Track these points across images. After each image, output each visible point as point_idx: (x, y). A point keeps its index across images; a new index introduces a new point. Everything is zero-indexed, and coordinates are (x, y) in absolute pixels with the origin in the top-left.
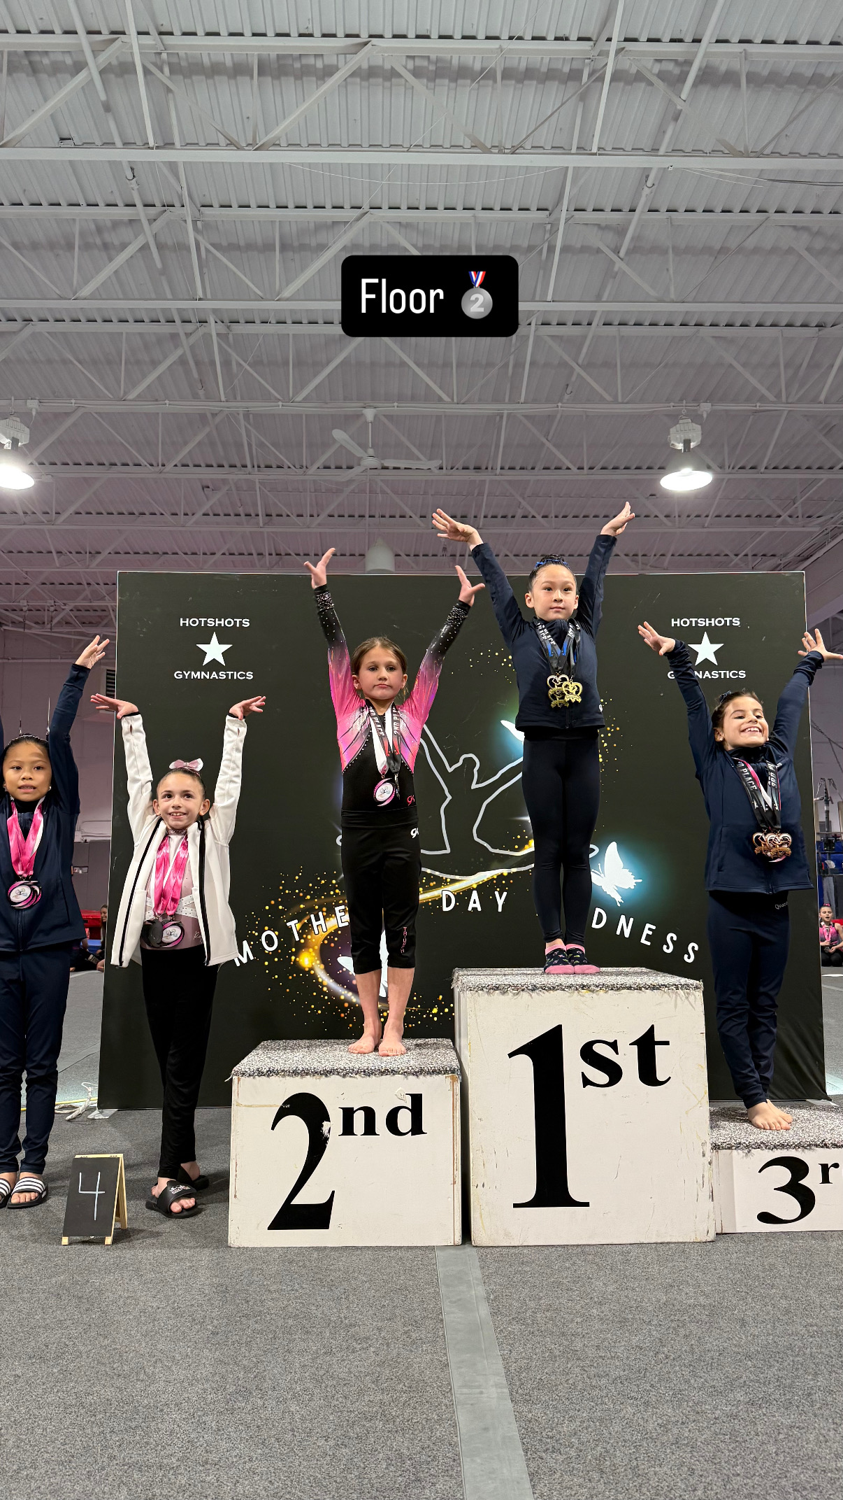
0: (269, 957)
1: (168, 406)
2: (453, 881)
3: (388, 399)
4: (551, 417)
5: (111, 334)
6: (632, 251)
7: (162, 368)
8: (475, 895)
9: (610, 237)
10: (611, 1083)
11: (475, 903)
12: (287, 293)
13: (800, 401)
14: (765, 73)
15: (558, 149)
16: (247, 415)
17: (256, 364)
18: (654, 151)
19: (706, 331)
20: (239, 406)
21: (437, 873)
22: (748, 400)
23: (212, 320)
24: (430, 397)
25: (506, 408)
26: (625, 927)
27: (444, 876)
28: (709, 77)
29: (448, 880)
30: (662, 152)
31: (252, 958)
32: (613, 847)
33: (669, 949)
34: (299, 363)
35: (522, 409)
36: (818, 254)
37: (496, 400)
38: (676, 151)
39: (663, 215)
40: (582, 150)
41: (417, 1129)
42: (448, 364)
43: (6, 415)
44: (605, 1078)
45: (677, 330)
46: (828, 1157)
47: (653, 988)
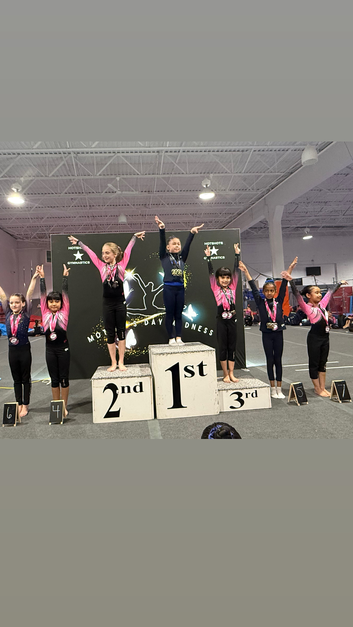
0: (98, 339)
1: (61, 178)
2: (147, 317)
3: (123, 174)
4: (169, 179)
5: (43, 158)
7: (58, 167)
8: (153, 320)
10: (192, 376)
11: (153, 323)
13: (237, 172)
16: (83, 180)
17: (85, 165)
19: (211, 153)
20: (81, 178)
21: (143, 315)
22: (223, 173)
23: (72, 153)
24: (135, 173)
26: (194, 327)
27: (145, 316)
29: (146, 317)
31: (94, 340)
32: (190, 305)
33: (205, 332)
34: (97, 164)
35: (161, 176)
37: (153, 174)
42: (139, 164)
43: (14, 182)
44: (190, 375)
45: (203, 153)
46: (248, 391)
47: (203, 351)
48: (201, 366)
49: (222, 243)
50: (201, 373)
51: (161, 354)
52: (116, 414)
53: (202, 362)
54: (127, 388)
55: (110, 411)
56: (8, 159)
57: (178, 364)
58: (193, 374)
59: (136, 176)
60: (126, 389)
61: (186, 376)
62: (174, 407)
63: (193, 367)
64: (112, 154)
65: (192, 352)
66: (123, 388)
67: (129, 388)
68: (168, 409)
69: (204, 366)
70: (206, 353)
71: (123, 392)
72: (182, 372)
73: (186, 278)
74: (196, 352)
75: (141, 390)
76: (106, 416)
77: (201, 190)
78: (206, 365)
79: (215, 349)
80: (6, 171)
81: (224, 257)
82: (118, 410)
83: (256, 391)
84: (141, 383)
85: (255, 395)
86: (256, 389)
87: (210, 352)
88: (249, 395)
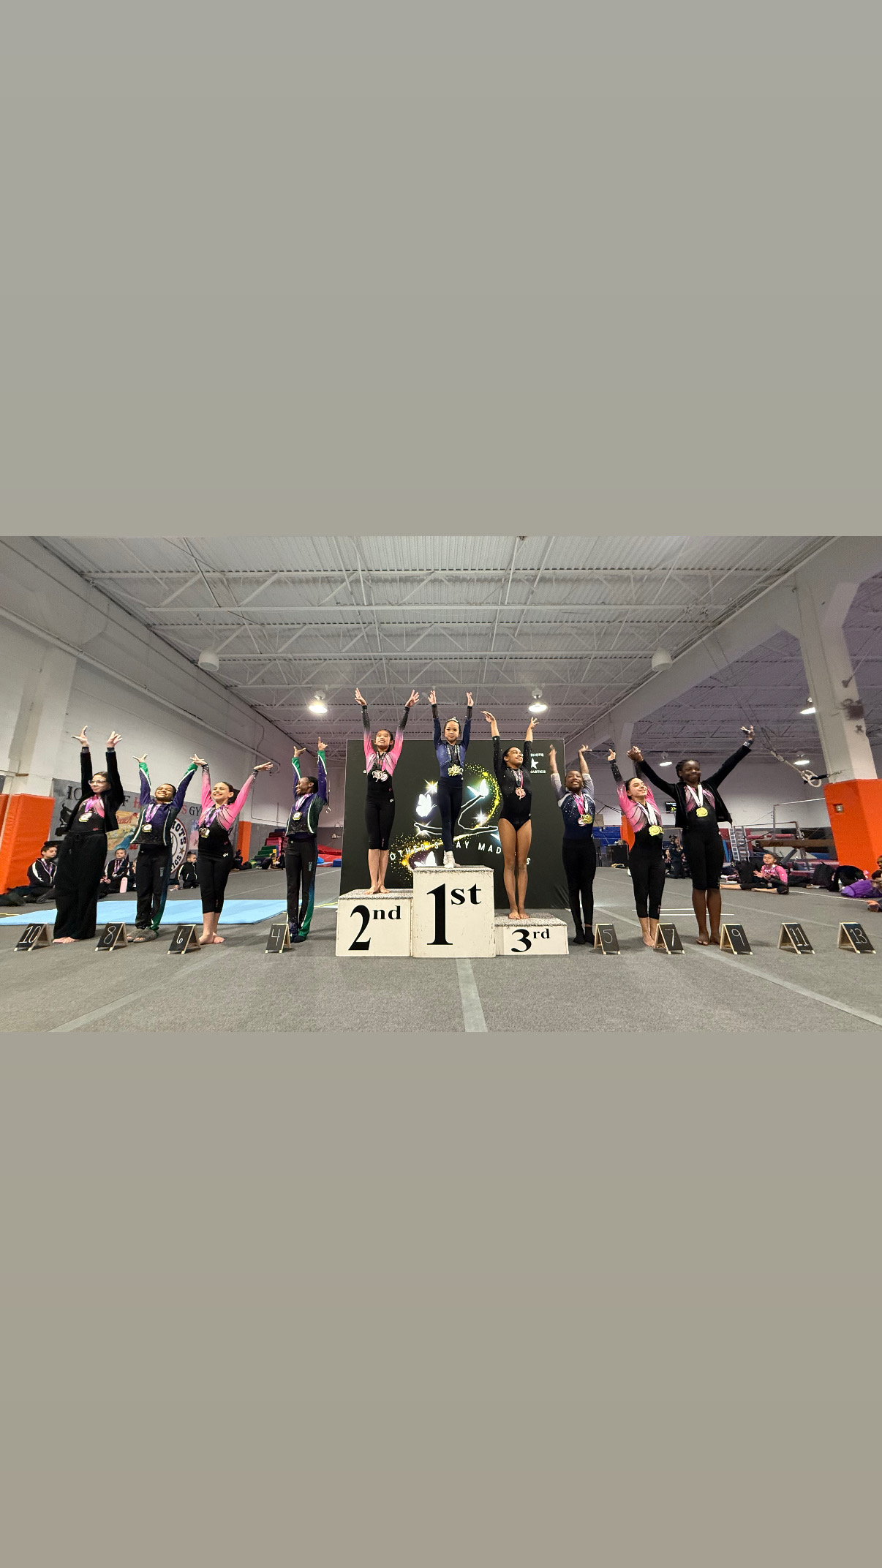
1: (369, 686)
3: (440, 682)
4: (493, 688)
6: (519, 635)
7: (367, 674)
9: (512, 631)
10: (462, 903)
12: (408, 650)
13: (575, 682)
14: (561, 578)
15: (496, 604)
16: (394, 689)
17: (398, 672)
18: (525, 604)
19: (543, 660)
20: (392, 686)
22: (558, 682)
23: (384, 658)
24: (453, 682)
25: (478, 685)
28: (543, 580)
30: (528, 604)
34: (411, 672)
35: (483, 685)
36: (579, 635)
37: (475, 683)
38: (532, 604)
39: (529, 624)
40: (503, 604)
41: (398, 917)
43: (318, 689)
44: (459, 902)
45: (533, 660)
46: (536, 929)
47: (476, 871)
48: (473, 891)
49: (542, 755)
50: (474, 900)
51: (423, 871)
52: (365, 946)
53: (475, 886)
54: (380, 912)
55: (358, 941)
56: (313, 665)
57: (444, 885)
58: (462, 900)
59: (454, 685)
60: (379, 914)
61: (453, 903)
62: (435, 943)
63: (462, 891)
65: (463, 871)
66: (376, 912)
67: (383, 912)
68: (428, 944)
69: (477, 891)
70: (482, 873)
71: (376, 917)
72: (449, 897)
73: (499, 795)
74: (469, 871)
76: (352, 948)
77: (531, 701)
78: (480, 890)
79: (493, 870)
80: (310, 678)
81: (545, 772)
82: (367, 941)
83: (547, 930)
84: (399, 908)
85: (545, 935)
86: (547, 927)
87: (486, 873)
88: (539, 936)
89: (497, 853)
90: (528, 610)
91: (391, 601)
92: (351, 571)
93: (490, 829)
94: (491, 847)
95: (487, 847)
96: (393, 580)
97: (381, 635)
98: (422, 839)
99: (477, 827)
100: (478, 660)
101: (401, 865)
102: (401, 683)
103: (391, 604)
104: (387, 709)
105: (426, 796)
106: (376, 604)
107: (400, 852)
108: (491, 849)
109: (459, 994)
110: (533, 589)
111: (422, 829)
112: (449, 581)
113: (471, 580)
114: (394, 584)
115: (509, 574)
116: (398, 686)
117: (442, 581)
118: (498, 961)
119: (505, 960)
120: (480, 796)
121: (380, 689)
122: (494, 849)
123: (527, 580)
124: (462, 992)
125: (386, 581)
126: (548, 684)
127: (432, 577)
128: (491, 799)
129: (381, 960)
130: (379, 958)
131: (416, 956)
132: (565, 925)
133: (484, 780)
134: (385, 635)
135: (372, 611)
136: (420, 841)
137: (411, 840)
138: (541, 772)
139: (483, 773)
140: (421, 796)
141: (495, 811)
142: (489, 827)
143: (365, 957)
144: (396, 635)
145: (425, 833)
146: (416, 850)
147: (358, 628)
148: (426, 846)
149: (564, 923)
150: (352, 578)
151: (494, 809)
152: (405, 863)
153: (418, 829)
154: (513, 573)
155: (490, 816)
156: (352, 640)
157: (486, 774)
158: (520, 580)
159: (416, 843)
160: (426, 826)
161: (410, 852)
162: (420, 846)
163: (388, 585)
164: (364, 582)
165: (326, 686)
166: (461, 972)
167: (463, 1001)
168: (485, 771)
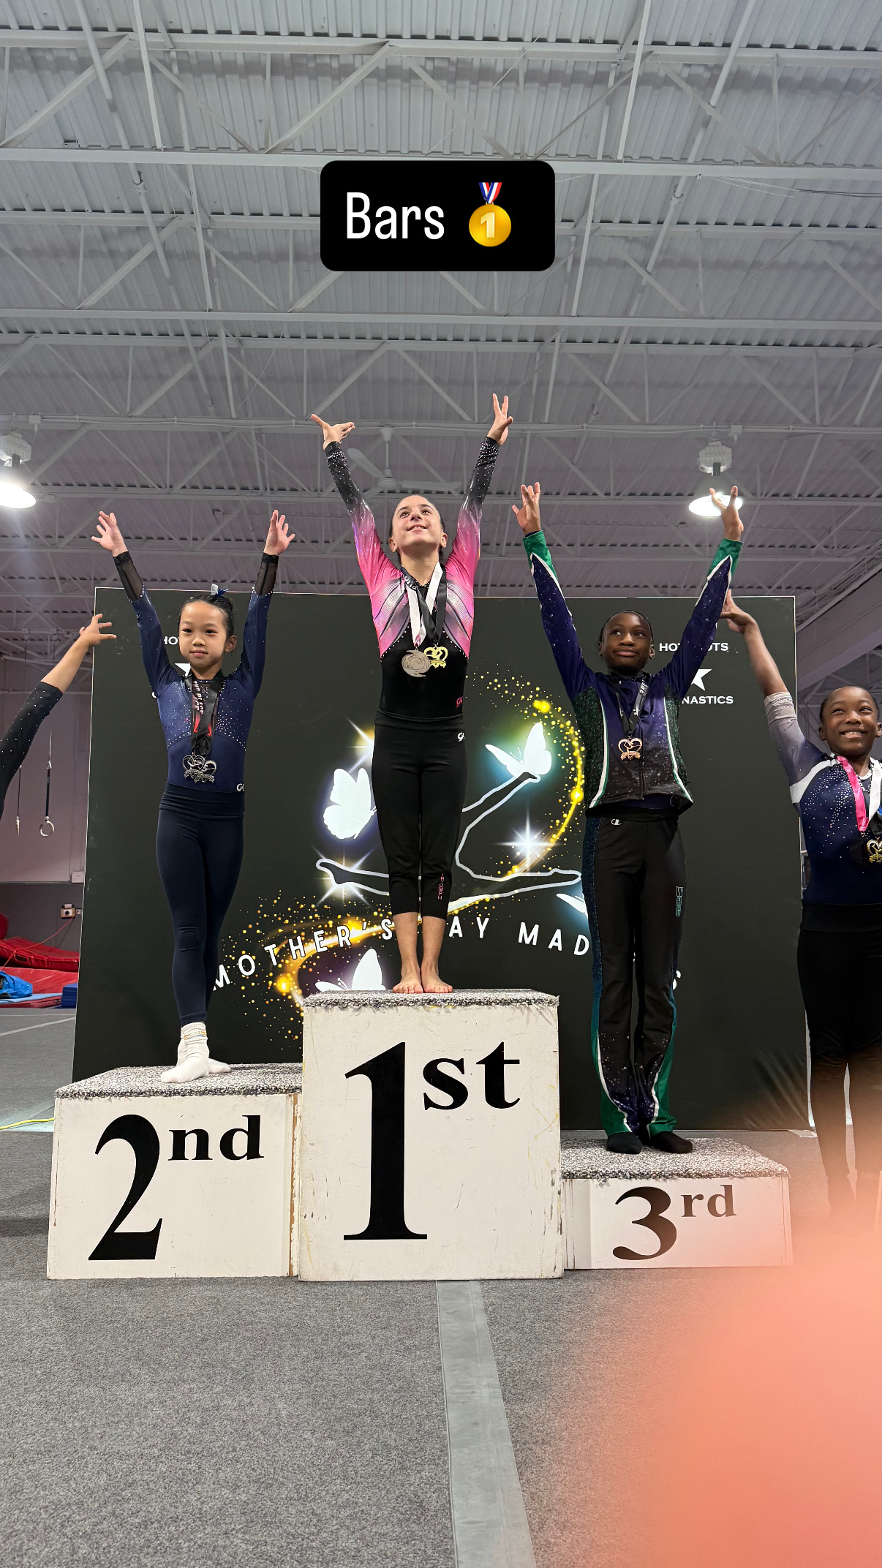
1: (176, 424)
3: (402, 418)
4: (576, 439)
5: (117, 347)
6: (661, 265)
7: (171, 384)
9: (637, 250)
10: (455, 1105)
11: (456, 929)
12: (301, 305)
13: (835, 424)
14: (799, 78)
16: (259, 433)
17: (269, 379)
18: (683, 159)
19: (737, 351)
20: (251, 424)
22: (782, 423)
23: (222, 333)
24: (450, 416)
25: (530, 429)
28: (739, 82)
30: (692, 158)
34: (314, 380)
35: (546, 430)
36: (854, 270)
38: (703, 159)
39: (692, 228)
42: (468, 382)
43: (7, 430)
44: (449, 1100)
46: (692, 1187)
47: (505, 1003)
48: (495, 1064)
50: (495, 1096)
51: (336, 1003)
52: (143, 1245)
53: (500, 1049)
54: (194, 1136)
55: (121, 1229)
57: (401, 1047)
58: (458, 1093)
60: (191, 1143)
61: (428, 1104)
62: (369, 1234)
63: (460, 1064)
64: (367, 345)
65: (460, 1005)
66: (179, 1137)
67: (202, 1137)
68: (346, 1238)
69: (506, 1066)
70: (518, 1011)
71: (179, 1153)
72: (415, 1086)
73: (585, 771)
74: (479, 1003)
75: (253, 1152)
76: (99, 1254)
77: (697, 487)
78: (517, 1062)
81: (730, 700)
82: (149, 1228)
83: (728, 1189)
84: (254, 1121)
85: (720, 1205)
86: (727, 1181)
87: (534, 1007)
88: (699, 1207)
89: (577, 952)
90: (692, 180)
91: (245, 139)
92: (112, 33)
93: (557, 878)
94: (558, 934)
95: (545, 936)
96: (251, 68)
97: (214, 253)
98: (338, 911)
99: (516, 872)
100: (531, 347)
101: (274, 993)
102: (280, 414)
103: (245, 148)
104: (236, 503)
105: (355, 775)
106: (197, 149)
107: (272, 950)
108: (556, 941)
109: (439, 1390)
110: (709, 112)
111: (341, 877)
112: (436, 74)
113: (509, 77)
114: (255, 79)
115: (630, 57)
116: (273, 425)
117: (412, 75)
118: (568, 1288)
119: (591, 1285)
120: (527, 775)
121: (213, 436)
122: (569, 941)
123: (691, 80)
124: (448, 1387)
125: (226, 69)
126: (753, 429)
127: (378, 60)
128: (559, 782)
129: (194, 1290)
130: (187, 1282)
131: (310, 1274)
132: (781, 1174)
133: (538, 728)
134: (225, 254)
135: (181, 169)
136: (333, 917)
137: (306, 912)
138: (717, 700)
139: (537, 704)
140: (339, 773)
141: (572, 822)
142: (552, 871)
143: (142, 1282)
144: (263, 256)
145: (350, 889)
146: (321, 943)
147: (138, 229)
148: (354, 931)
149: (780, 1168)
150: (112, 55)
151: (568, 817)
152: (285, 985)
153: (330, 877)
154: (644, 56)
155: (556, 837)
156: (117, 268)
157: (543, 706)
158: (667, 81)
159: (324, 918)
160: (355, 868)
161: (303, 951)
162: (335, 933)
163: (234, 82)
164: (154, 69)
165: (35, 420)
166: (448, 1326)
167: (451, 1415)
168: (539, 699)
